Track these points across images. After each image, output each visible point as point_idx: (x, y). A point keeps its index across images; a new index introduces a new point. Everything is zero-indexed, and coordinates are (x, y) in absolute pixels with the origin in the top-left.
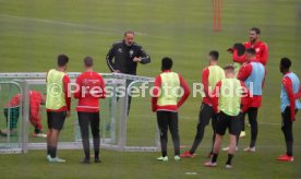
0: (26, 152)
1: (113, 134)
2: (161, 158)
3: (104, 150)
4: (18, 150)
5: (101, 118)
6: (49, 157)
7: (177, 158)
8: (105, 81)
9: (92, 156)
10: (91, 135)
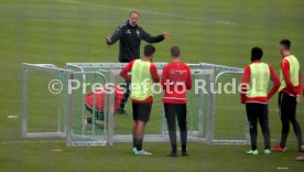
0: (111, 144)
1: (200, 126)
2: (251, 152)
3: (192, 142)
4: (103, 142)
5: (188, 109)
6: (135, 150)
7: (267, 151)
8: (192, 71)
9: (179, 149)
10: (177, 127)
